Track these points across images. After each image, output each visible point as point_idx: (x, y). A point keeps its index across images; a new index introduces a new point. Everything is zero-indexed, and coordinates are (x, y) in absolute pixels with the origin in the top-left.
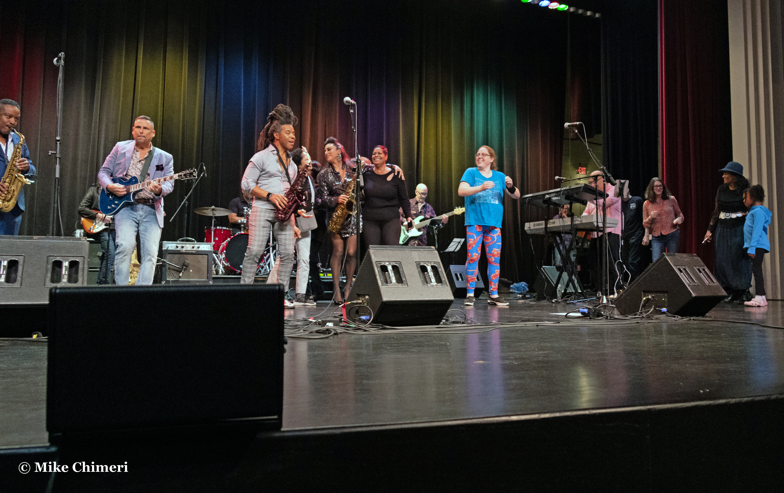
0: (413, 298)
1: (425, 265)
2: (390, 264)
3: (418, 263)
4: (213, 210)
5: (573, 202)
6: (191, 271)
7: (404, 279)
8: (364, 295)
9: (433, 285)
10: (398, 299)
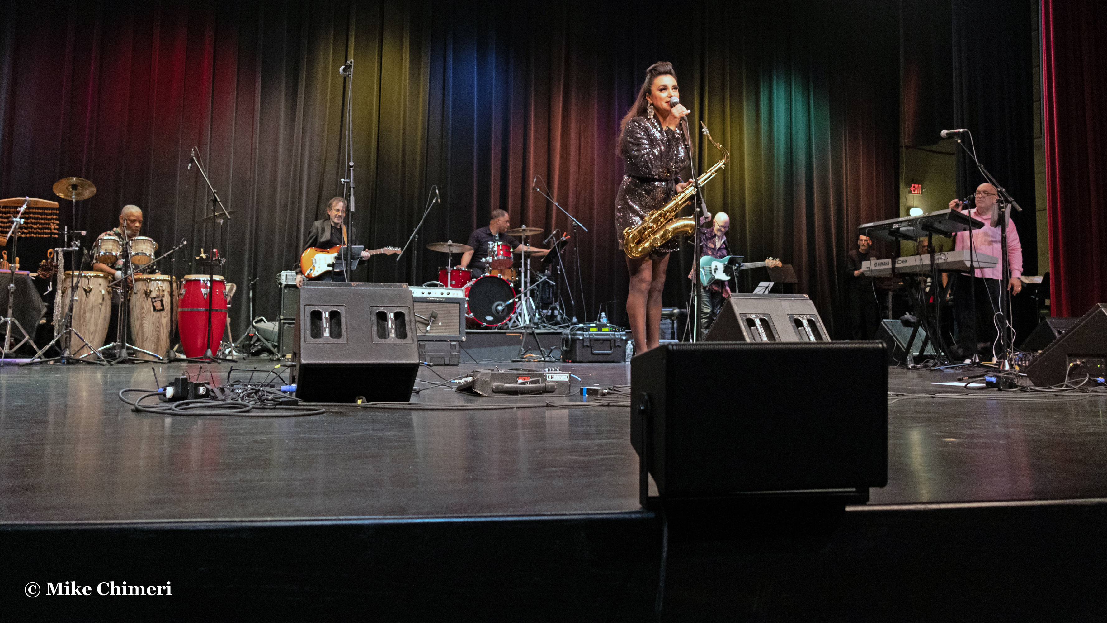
1: (800, 319)
2: (757, 317)
3: (791, 316)
4: (450, 245)
5: (933, 234)
6: (440, 324)
7: (776, 336)
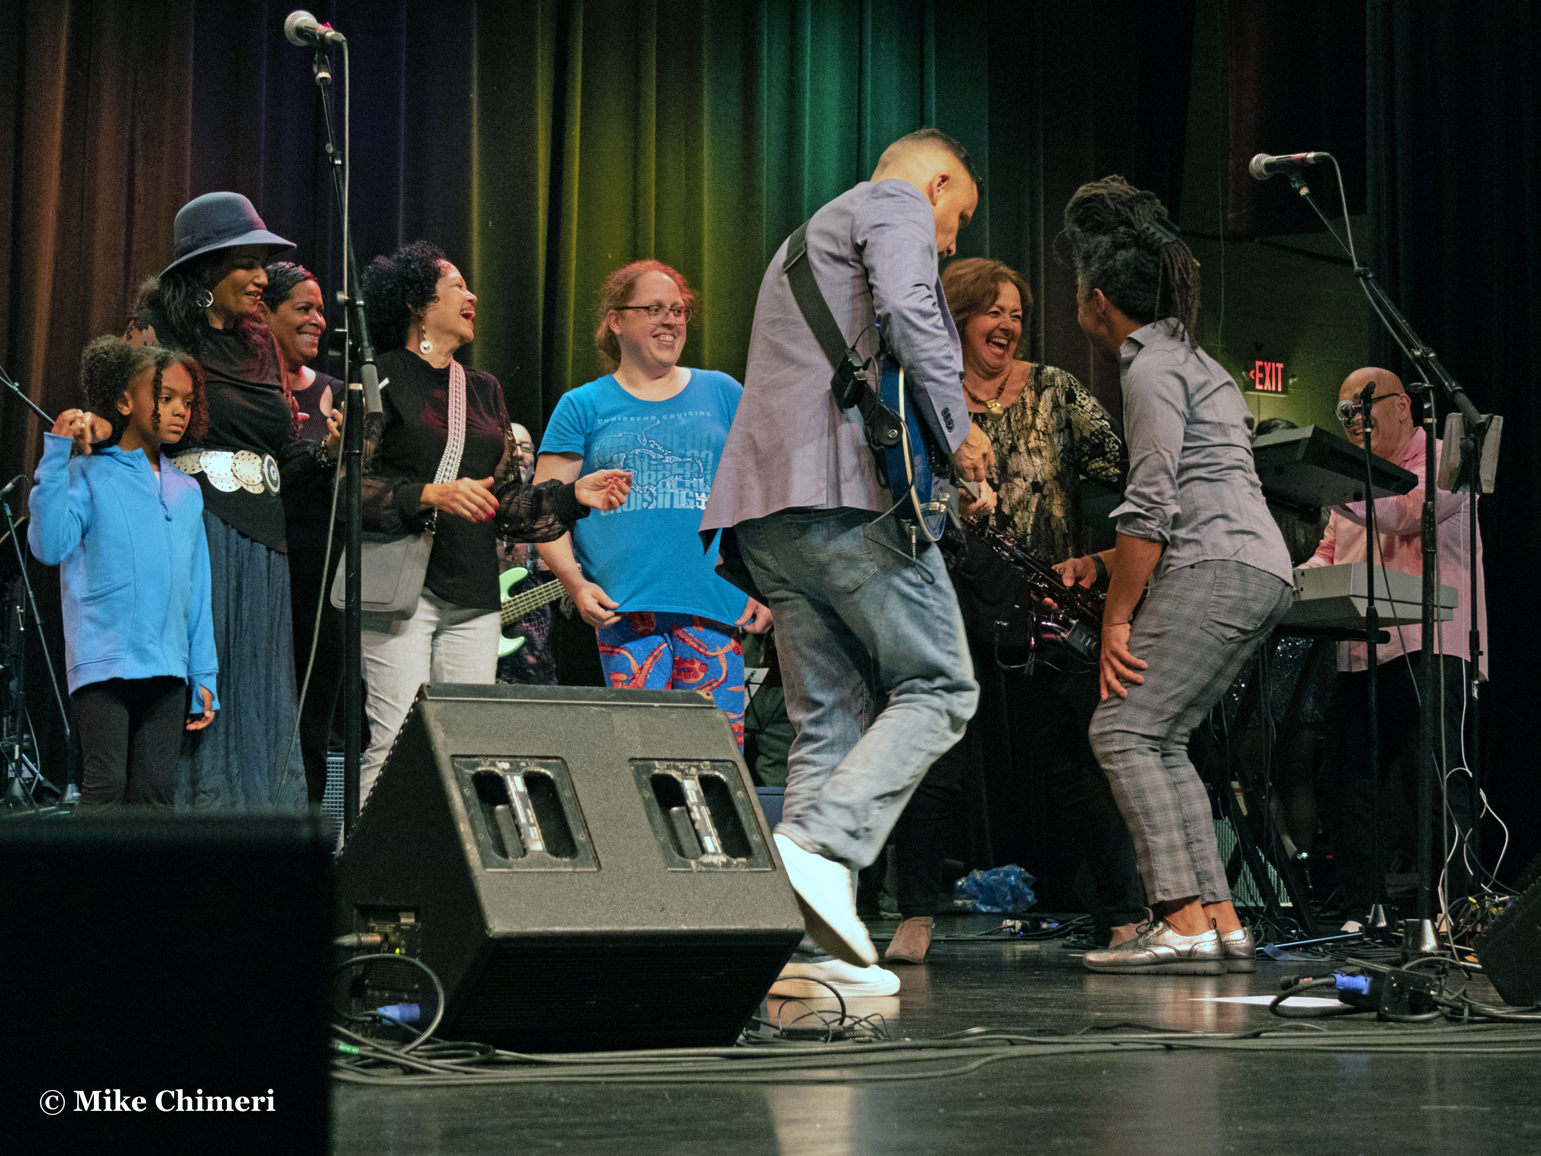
0: (625, 921)
1: (674, 774)
2: (515, 769)
3: (641, 764)
7: (580, 837)
8: (391, 914)
9: (711, 865)
10: (558, 929)
